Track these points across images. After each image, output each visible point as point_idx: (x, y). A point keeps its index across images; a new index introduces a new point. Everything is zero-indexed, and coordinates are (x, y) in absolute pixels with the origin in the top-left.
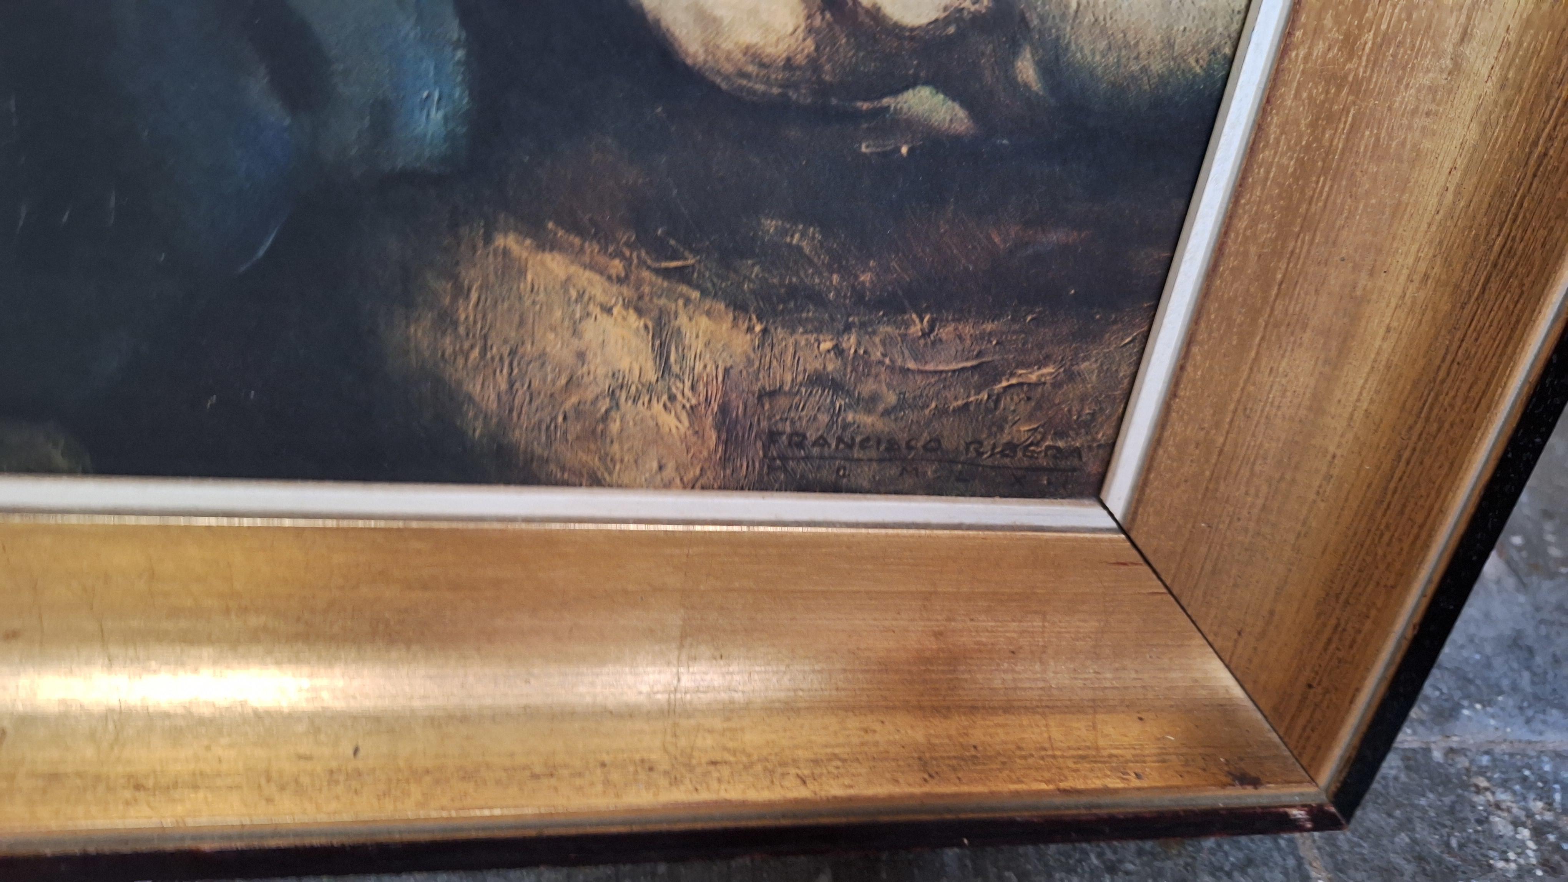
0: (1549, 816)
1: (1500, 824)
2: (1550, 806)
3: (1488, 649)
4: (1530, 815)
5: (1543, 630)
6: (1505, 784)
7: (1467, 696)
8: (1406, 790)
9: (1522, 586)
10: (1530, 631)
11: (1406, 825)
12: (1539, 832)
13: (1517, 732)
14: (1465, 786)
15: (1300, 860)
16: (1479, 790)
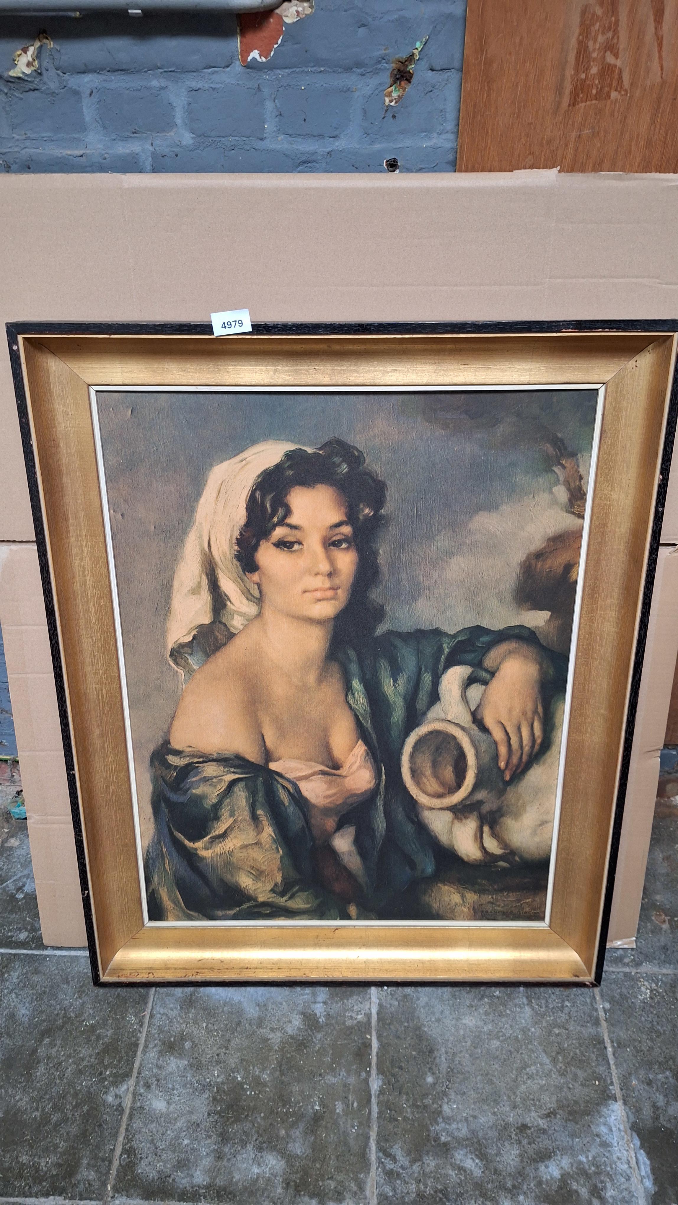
0: (656, 988)
1: (643, 989)
2: (657, 986)
3: (656, 949)
4: (651, 987)
5: (673, 944)
6: (647, 981)
7: (646, 961)
8: (622, 981)
9: (672, 932)
10: (669, 944)
11: (620, 988)
12: (651, 991)
13: (656, 969)
14: (637, 980)
15: (594, 994)
16: (640, 981)
